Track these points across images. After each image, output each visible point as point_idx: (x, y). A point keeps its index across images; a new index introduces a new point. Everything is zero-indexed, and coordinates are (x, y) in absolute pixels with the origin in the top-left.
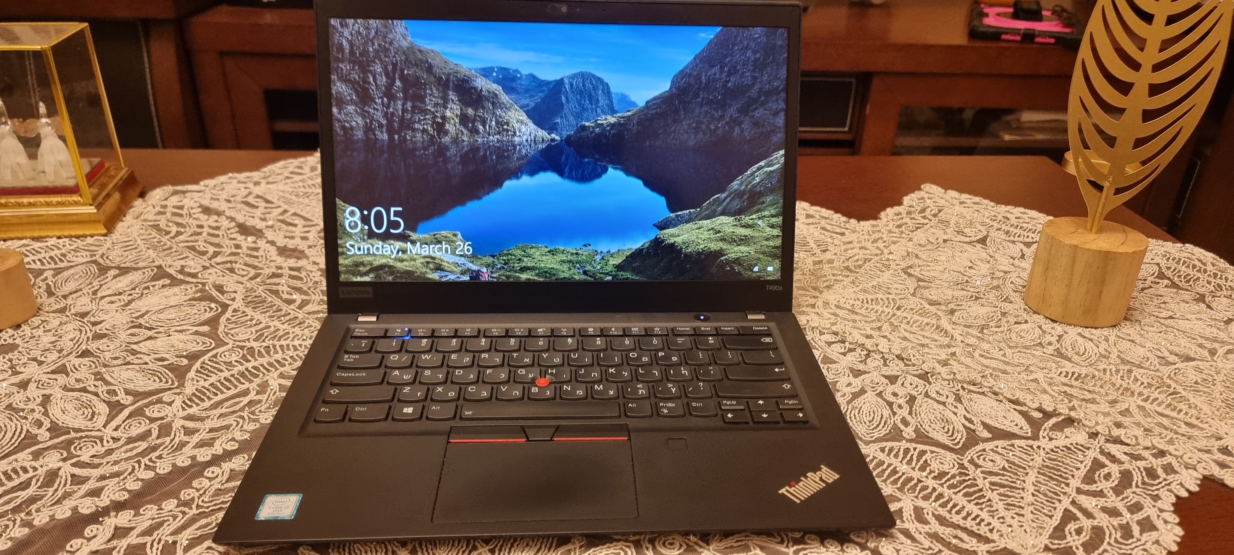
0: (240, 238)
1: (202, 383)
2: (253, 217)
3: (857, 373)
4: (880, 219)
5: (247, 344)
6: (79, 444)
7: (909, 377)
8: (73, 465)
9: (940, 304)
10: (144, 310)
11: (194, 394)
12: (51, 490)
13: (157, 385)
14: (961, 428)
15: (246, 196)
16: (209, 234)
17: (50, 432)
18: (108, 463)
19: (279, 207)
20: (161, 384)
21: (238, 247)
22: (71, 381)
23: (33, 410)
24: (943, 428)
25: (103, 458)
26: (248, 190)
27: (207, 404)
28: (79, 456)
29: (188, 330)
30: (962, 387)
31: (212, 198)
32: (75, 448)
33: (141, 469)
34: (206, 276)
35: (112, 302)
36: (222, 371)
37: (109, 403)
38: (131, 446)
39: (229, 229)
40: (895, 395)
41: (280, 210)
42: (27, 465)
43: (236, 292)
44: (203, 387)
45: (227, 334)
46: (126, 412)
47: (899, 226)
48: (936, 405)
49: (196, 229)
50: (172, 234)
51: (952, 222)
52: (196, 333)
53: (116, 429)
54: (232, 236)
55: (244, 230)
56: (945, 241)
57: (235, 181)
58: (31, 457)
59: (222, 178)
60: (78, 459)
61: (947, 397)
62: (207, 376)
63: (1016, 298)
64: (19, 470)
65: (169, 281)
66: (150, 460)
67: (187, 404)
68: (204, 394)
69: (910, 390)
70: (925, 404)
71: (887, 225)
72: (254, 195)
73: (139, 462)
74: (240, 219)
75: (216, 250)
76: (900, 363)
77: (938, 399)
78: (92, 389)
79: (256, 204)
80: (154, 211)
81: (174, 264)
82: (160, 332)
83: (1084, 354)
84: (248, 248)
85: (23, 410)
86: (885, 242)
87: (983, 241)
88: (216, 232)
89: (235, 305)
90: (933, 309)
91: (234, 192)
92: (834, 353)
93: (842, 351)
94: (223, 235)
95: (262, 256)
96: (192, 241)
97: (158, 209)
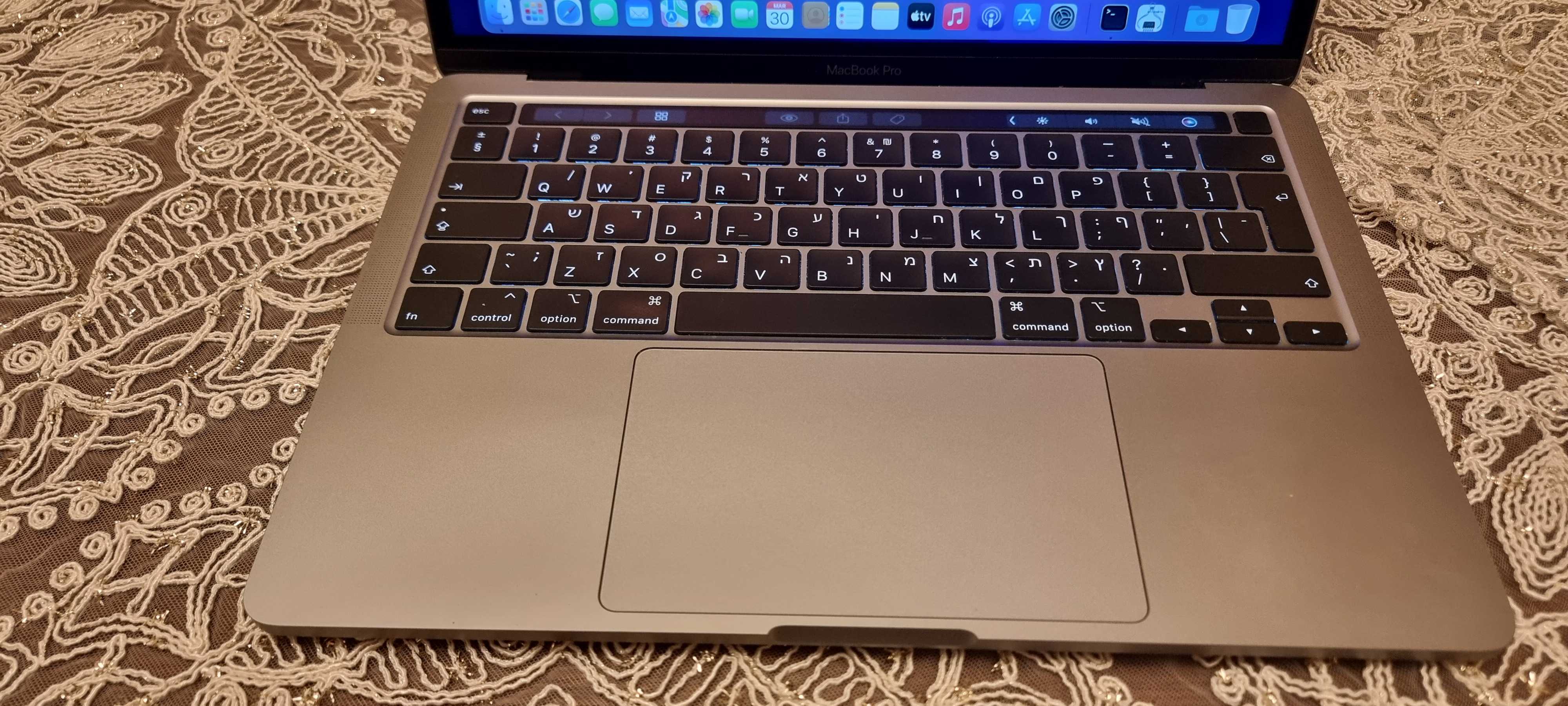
1: (120, 281)
5: (223, 181)
11: (99, 314)
13: (37, 285)
20: (45, 283)
27: (118, 342)
29: (122, 133)
36: (164, 253)
43: (226, 47)
44: (121, 294)
45: (191, 152)
67: (80, 340)
89: (218, 80)
92: (1460, 305)
93: (1480, 300)
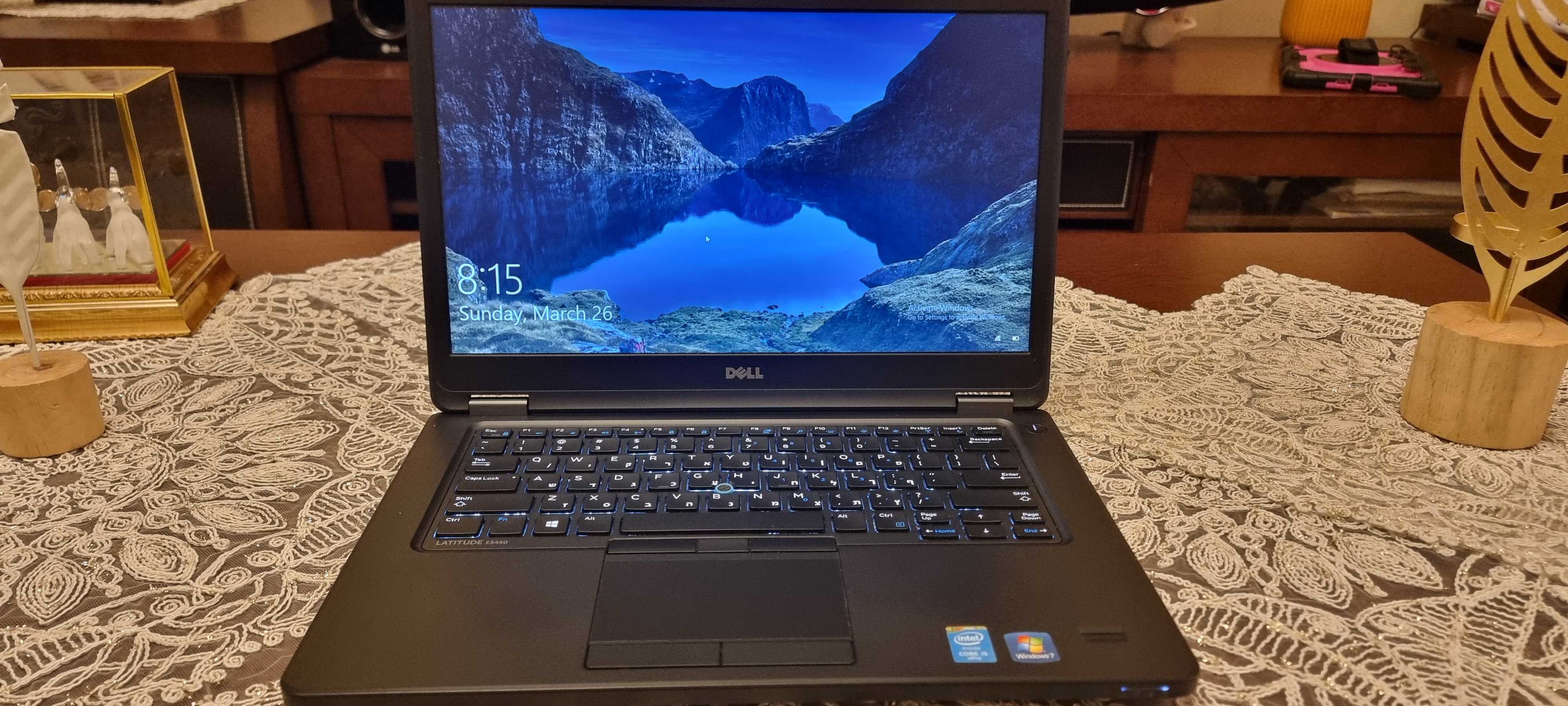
0: (360, 338)
1: (318, 523)
2: (375, 312)
3: (1190, 510)
4: (1194, 309)
5: (375, 472)
6: (161, 602)
7: (1262, 512)
8: (153, 630)
9: (1287, 418)
10: (241, 430)
11: (308, 537)
12: (124, 664)
13: (260, 527)
14: (1345, 582)
15: (366, 287)
16: (321, 334)
17: (122, 587)
18: (199, 628)
20: (265, 525)
21: (357, 350)
22: (149, 521)
23: (100, 560)
24: (1320, 582)
25: (192, 621)
26: (367, 280)
27: (326, 550)
28: (161, 618)
29: (298, 455)
30: (1335, 526)
32: (156, 606)
33: (244, 639)
34: (318, 387)
35: (201, 420)
36: (344, 508)
37: (198, 549)
38: (229, 605)
39: (345, 327)
40: (1246, 538)
42: (92, 630)
43: (358, 408)
44: (320, 528)
45: (348, 460)
46: (221, 560)
47: (1221, 318)
48: (1304, 551)
49: (304, 328)
50: (274, 335)
51: (1292, 314)
52: (308, 459)
53: (208, 583)
54: (350, 336)
55: (365, 328)
56: (1284, 338)
57: (351, 268)
58: (97, 621)
59: (335, 265)
60: (159, 621)
61: (1318, 540)
62: (326, 513)
63: (1390, 410)
64: (81, 637)
65: (272, 393)
66: (255, 626)
67: (300, 551)
68: (322, 538)
69: (1264, 530)
70: (1289, 550)
71: (1205, 317)
72: (376, 285)
73: (240, 629)
74: (360, 314)
75: (330, 353)
76: (1245, 493)
77: (1305, 541)
78: (176, 530)
79: (379, 297)
80: (251, 306)
81: (277, 372)
82: (262, 458)
83: (1491, 483)
84: (371, 351)
85: (87, 559)
86: (1203, 338)
87: (1336, 337)
88: (330, 332)
89: (357, 424)
90: (1279, 424)
91: (350, 282)
92: (1153, 483)
93: (1164, 480)
94: (338, 335)
95: (389, 361)
96: (299, 343)
97: (255, 303)
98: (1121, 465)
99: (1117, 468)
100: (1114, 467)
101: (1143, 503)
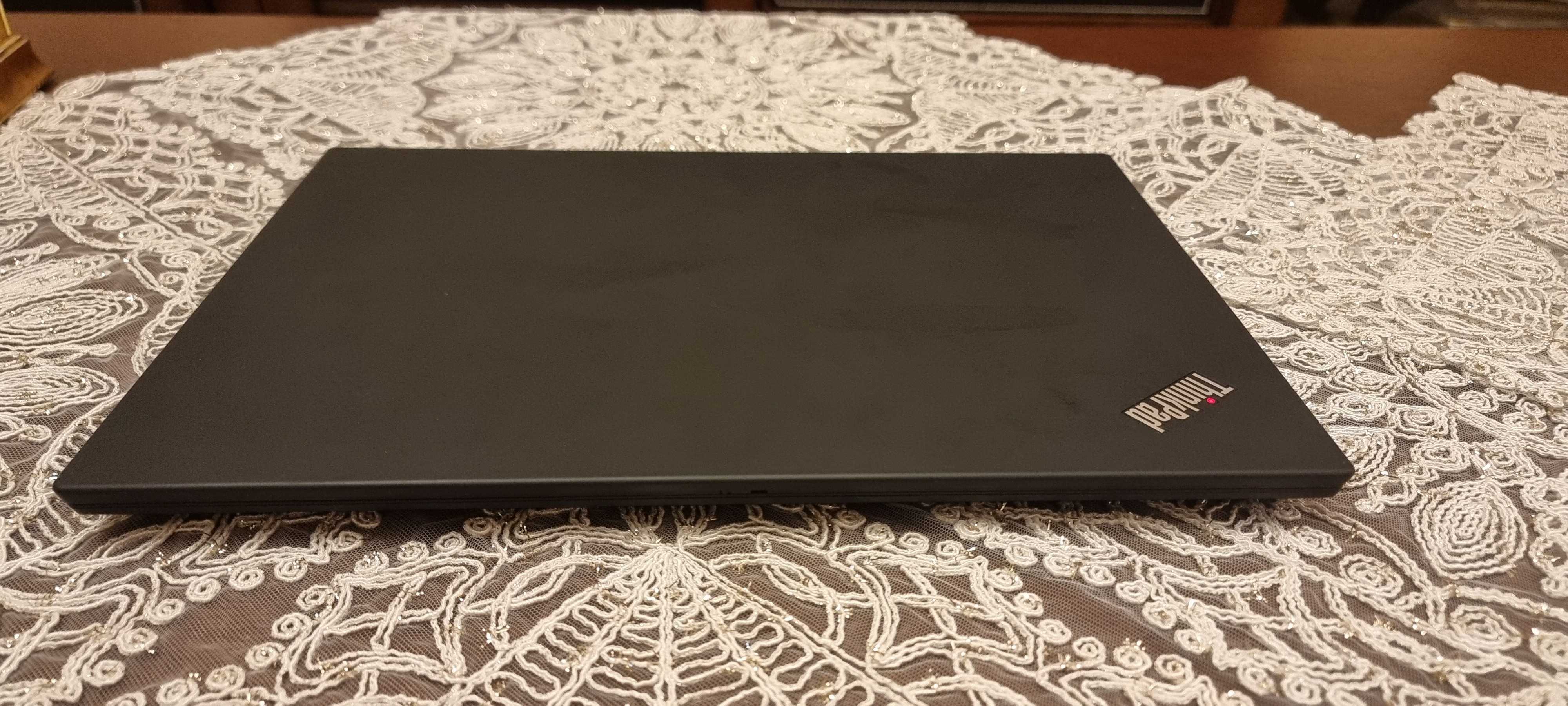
0: (215, 164)
2: (247, 127)
11: (41, 513)
15: (243, 89)
16: (158, 158)
19: (300, 108)
21: (207, 180)
26: (246, 79)
29: (67, 353)
31: (177, 94)
34: (132, 238)
39: (196, 149)
41: (301, 114)
43: (184, 273)
47: (1456, 147)
49: (132, 147)
50: (85, 157)
52: (86, 361)
54: (201, 162)
55: (224, 149)
57: (226, 63)
65: (58, 248)
67: (19, 544)
72: (257, 87)
75: (163, 186)
79: (257, 103)
80: (62, 115)
81: (74, 213)
84: (227, 183)
86: (1449, 176)
88: (170, 154)
89: (179, 301)
91: (220, 83)
92: (1473, 414)
93: (1488, 408)
94: (183, 160)
95: (252, 199)
96: (120, 170)
97: (68, 111)
98: (1409, 381)
99: (1404, 386)
100: (1399, 385)
101: (1471, 450)
